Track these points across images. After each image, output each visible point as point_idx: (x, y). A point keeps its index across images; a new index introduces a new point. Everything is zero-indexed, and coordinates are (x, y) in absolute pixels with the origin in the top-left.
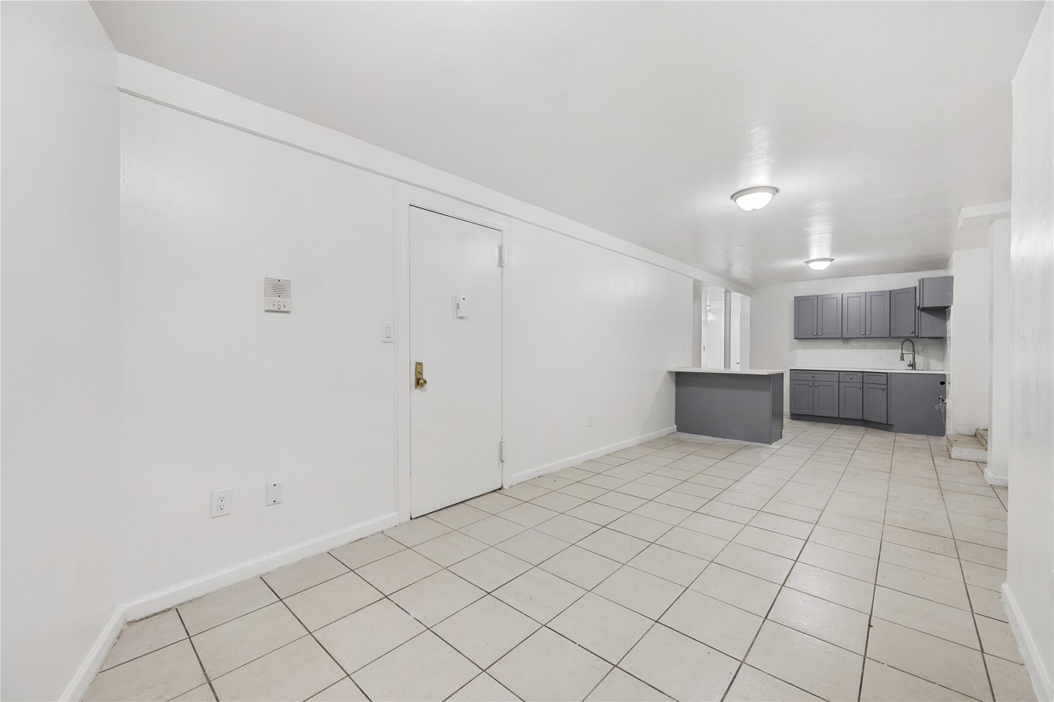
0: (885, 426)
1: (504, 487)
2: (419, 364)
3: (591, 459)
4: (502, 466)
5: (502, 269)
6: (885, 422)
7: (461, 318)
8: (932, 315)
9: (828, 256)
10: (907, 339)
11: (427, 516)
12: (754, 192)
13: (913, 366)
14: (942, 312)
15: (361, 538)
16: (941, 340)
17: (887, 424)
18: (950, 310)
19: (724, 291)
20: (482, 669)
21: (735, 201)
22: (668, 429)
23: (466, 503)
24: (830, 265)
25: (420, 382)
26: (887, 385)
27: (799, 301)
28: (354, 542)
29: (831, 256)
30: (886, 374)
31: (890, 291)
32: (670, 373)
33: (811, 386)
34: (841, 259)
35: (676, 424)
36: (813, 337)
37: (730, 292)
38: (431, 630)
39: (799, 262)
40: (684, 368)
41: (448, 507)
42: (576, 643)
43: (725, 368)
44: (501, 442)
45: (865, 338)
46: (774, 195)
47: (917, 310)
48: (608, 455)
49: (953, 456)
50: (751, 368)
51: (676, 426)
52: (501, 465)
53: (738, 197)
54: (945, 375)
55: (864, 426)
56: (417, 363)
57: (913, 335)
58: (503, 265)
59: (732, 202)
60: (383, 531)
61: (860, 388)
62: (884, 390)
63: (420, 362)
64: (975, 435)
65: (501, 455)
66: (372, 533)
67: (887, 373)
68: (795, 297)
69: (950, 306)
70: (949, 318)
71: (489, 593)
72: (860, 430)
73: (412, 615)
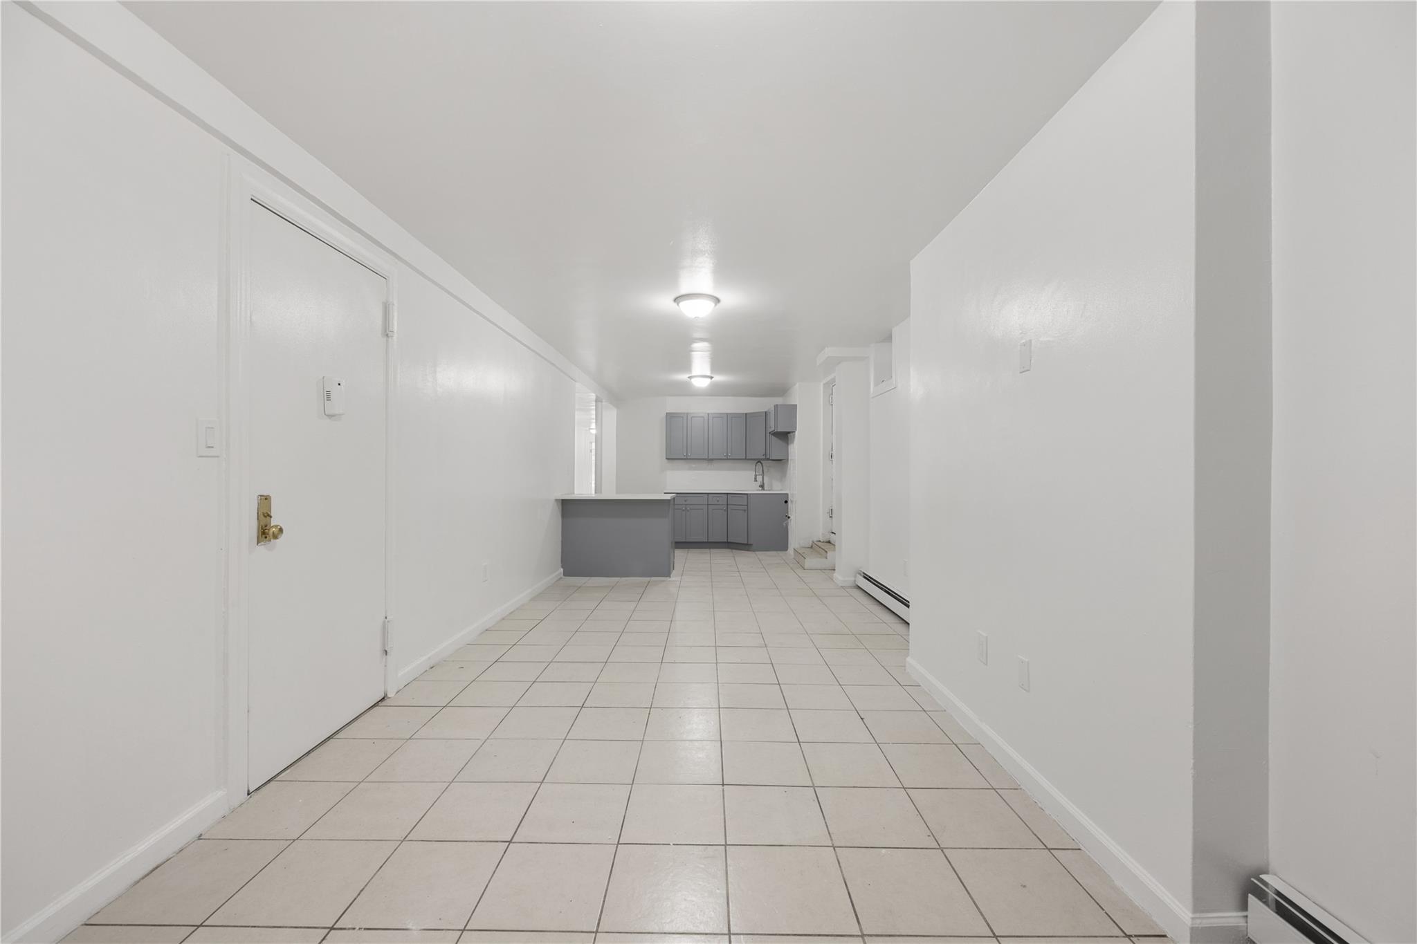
0: (745, 546)
1: (389, 696)
2: (265, 500)
3: (487, 628)
4: (386, 662)
5: (387, 341)
6: (746, 542)
7: (331, 416)
8: (780, 439)
9: (708, 373)
10: (759, 461)
11: (278, 778)
12: (692, 299)
13: (762, 486)
14: (785, 436)
15: (155, 866)
16: (781, 462)
17: (747, 544)
18: (794, 435)
19: (594, 400)
20: (593, 932)
21: (678, 304)
22: (557, 573)
23: (341, 735)
24: (711, 382)
25: (266, 532)
26: (747, 505)
27: (670, 417)
28: (143, 878)
29: (712, 373)
30: (746, 496)
31: (746, 414)
32: (556, 500)
33: (683, 510)
34: (718, 378)
35: (562, 567)
36: (683, 457)
37: (602, 402)
38: (468, 930)
39: (683, 377)
40: (568, 494)
41: (308, 753)
42: (669, 844)
43: (596, 493)
44: (384, 622)
45: (728, 459)
46: (716, 305)
47: (768, 435)
48: (503, 619)
49: (806, 568)
50: (617, 493)
51: (562, 570)
52: (384, 660)
53: (682, 301)
54: (787, 494)
55: (728, 548)
56: (261, 496)
57: (764, 457)
58: (390, 334)
59: (675, 304)
60: (201, 835)
61: (725, 510)
62: (745, 510)
63: (265, 494)
64: (812, 547)
65: (384, 642)
66: (177, 848)
67: (747, 494)
68: (667, 414)
69: (794, 432)
70: (793, 442)
71: (510, 842)
72: (727, 552)
73: (414, 928)
